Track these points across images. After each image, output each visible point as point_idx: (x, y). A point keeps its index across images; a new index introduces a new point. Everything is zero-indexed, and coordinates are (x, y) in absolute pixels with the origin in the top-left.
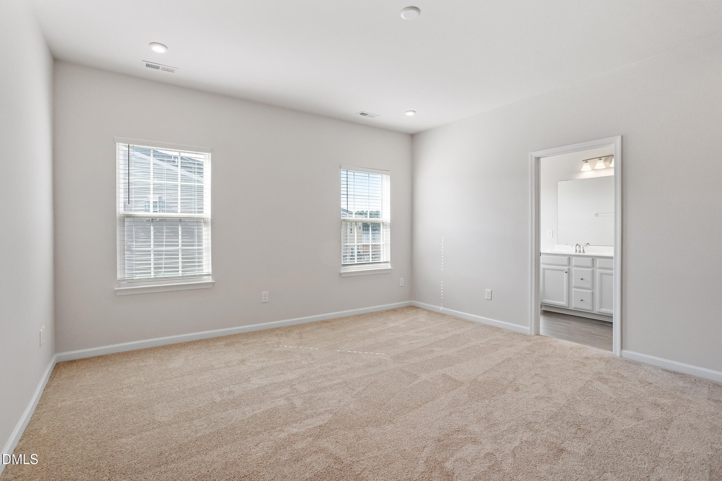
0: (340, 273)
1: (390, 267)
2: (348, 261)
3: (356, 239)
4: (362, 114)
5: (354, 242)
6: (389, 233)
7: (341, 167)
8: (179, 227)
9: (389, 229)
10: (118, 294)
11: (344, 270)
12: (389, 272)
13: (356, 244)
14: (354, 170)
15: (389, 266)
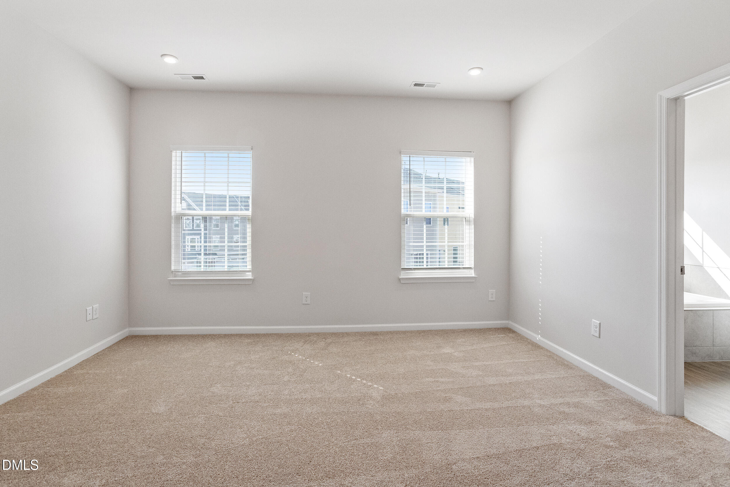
0: (400, 279)
1: (473, 275)
2: (412, 264)
3: (425, 238)
4: (416, 85)
5: (423, 242)
6: (473, 231)
7: (400, 153)
8: (226, 224)
9: (473, 226)
10: (172, 283)
11: (403, 275)
12: (474, 281)
13: (425, 244)
14: (424, 155)
15: (472, 273)
